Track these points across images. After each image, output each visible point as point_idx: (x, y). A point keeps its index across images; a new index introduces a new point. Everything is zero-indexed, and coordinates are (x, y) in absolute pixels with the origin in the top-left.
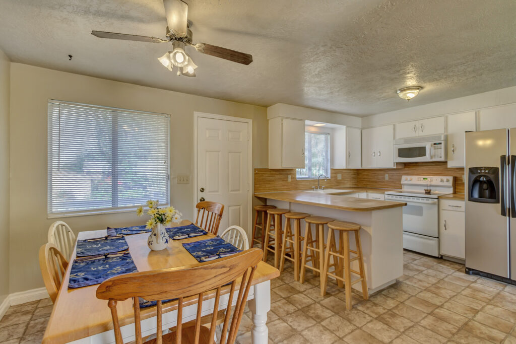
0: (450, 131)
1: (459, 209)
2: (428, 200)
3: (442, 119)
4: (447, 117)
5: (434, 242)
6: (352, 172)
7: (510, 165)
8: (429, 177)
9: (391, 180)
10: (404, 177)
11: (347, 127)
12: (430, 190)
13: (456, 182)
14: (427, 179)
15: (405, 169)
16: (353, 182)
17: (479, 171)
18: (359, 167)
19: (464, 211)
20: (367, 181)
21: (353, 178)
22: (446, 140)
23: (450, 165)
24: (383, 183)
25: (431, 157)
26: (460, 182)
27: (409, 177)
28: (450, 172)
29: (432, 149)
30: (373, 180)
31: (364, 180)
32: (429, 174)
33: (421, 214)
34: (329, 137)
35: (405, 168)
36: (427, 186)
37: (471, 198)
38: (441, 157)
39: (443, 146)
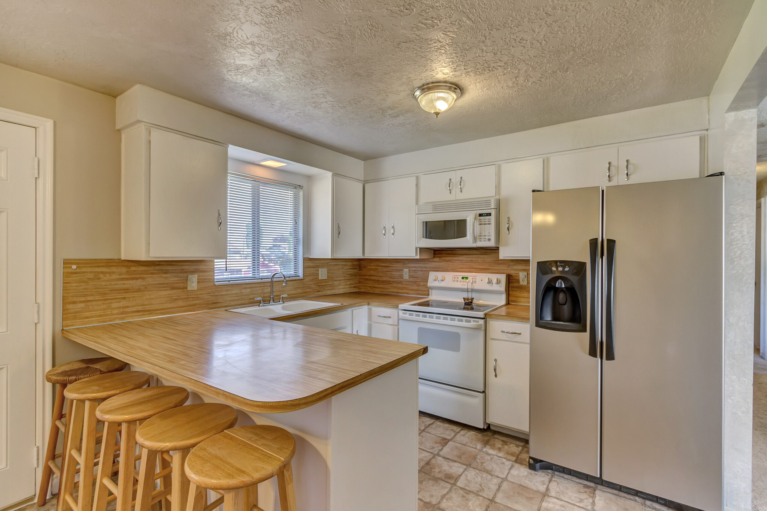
0: (505, 192)
1: (518, 338)
2: (470, 322)
3: (492, 170)
4: (499, 167)
5: (477, 401)
6: (350, 264)
7: (605, 258)
8: (471, 275)
9: (412, 279)
10: (432, 275)
11: (335, 175)
12: (472, 299)
13: (510, 285)
14: (467, 278)
15: (435, 259)
16: (351, 282)
17: (554, 269)
18: (359, 255)
19: (529, 342)
20: (374, 280)
21: (351, 275)
22: (498, 209)
23: (504, 254)
24: (400, 285)
25: (475, 240)
26: (516, 285)
27: (440, 275)
28: (502, 267)
29: (477, 223)
30: (385, 279)
31: (371, 280)
32: (471, 270)
33: (456, 348)
34: (301, 193)
35: (434, 257)
36: (467, 290)
37: (540, 323)
38: (489, 240)
39: (493, 218)
